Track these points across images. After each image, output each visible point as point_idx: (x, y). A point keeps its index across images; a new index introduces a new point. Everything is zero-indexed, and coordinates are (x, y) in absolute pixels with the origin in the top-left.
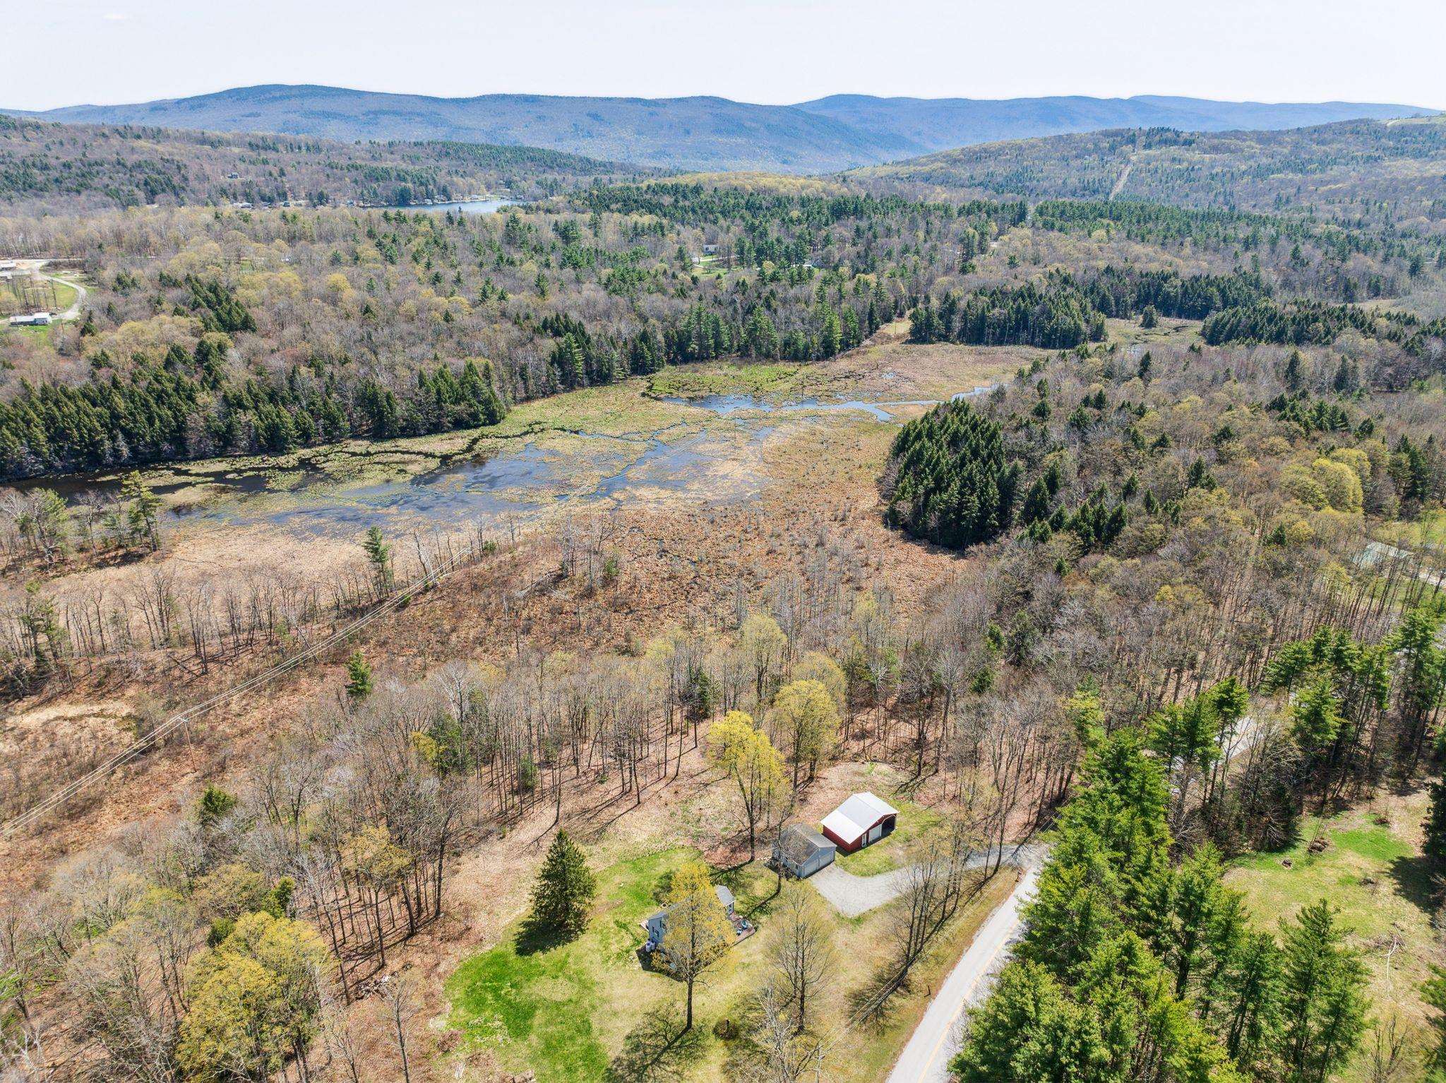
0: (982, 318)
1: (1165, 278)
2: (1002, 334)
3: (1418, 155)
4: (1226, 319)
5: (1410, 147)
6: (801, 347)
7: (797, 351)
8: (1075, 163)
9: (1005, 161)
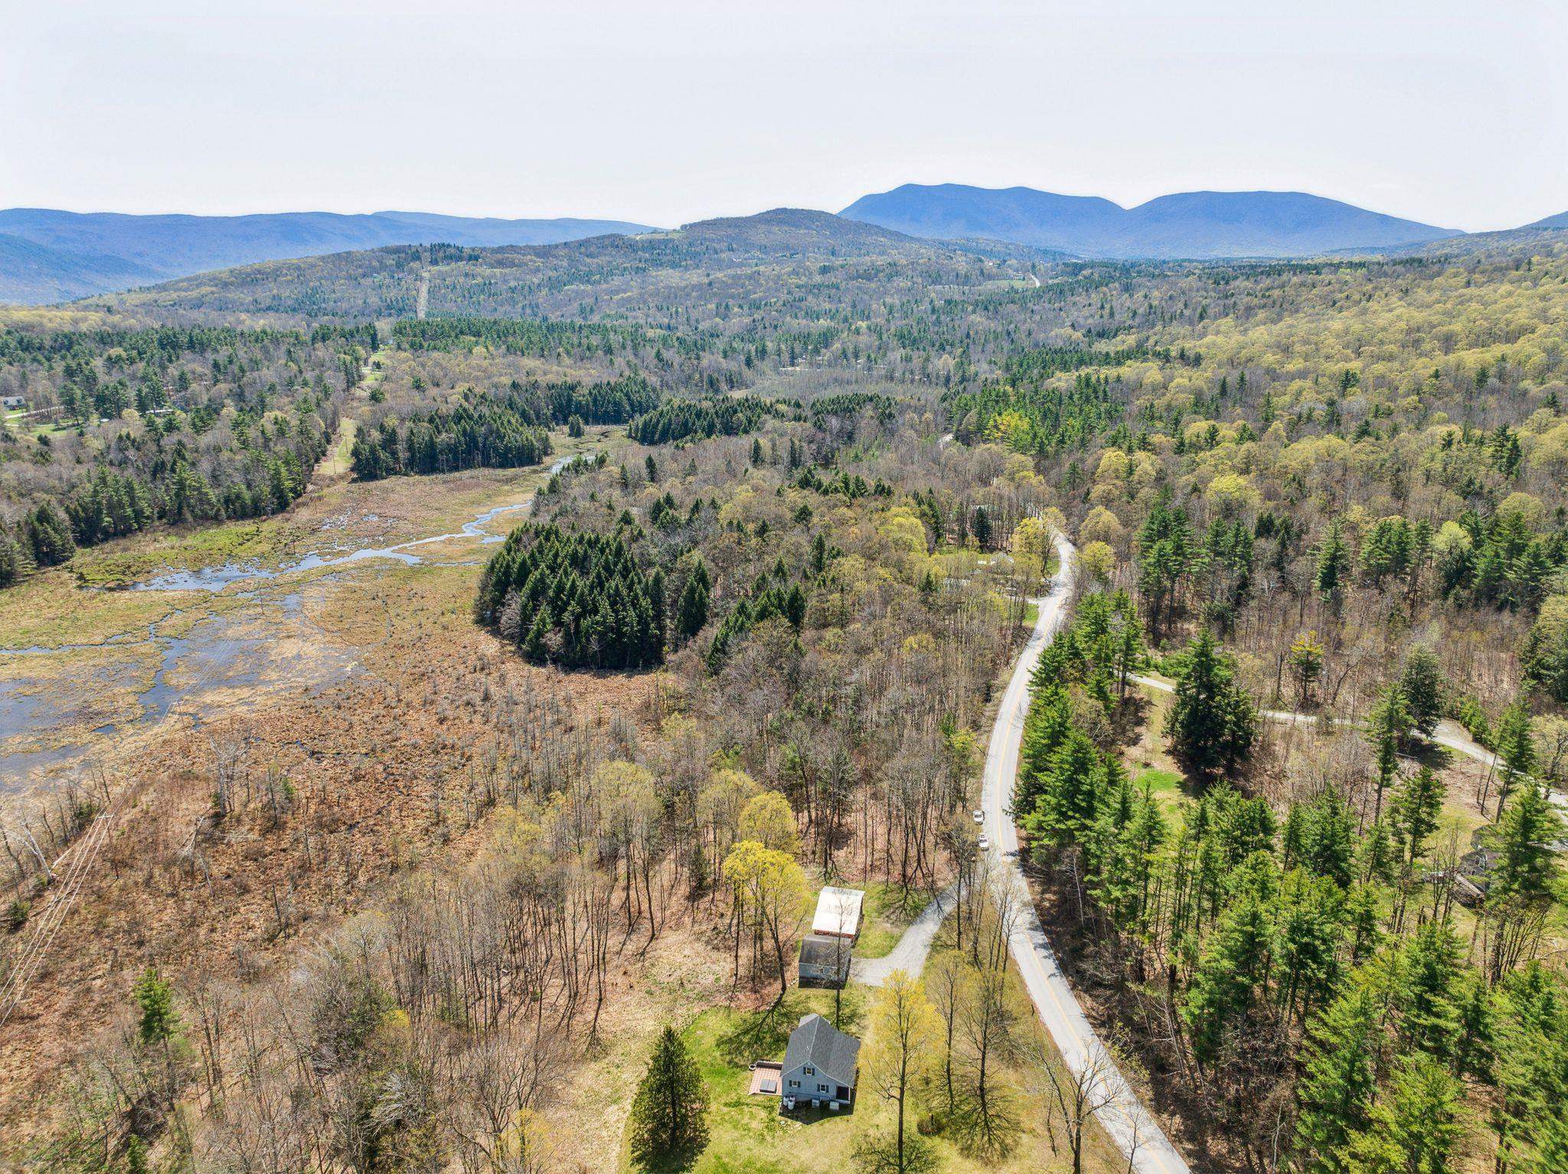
0: (432, 444)
1: (573, 388)
2: (456, 459)
3: (674, 265)
4: (654, 420)
5: (665, 259)
6: (249, 502)
7: (243, 506)
8: (366, 282)
9: (288, 282)
